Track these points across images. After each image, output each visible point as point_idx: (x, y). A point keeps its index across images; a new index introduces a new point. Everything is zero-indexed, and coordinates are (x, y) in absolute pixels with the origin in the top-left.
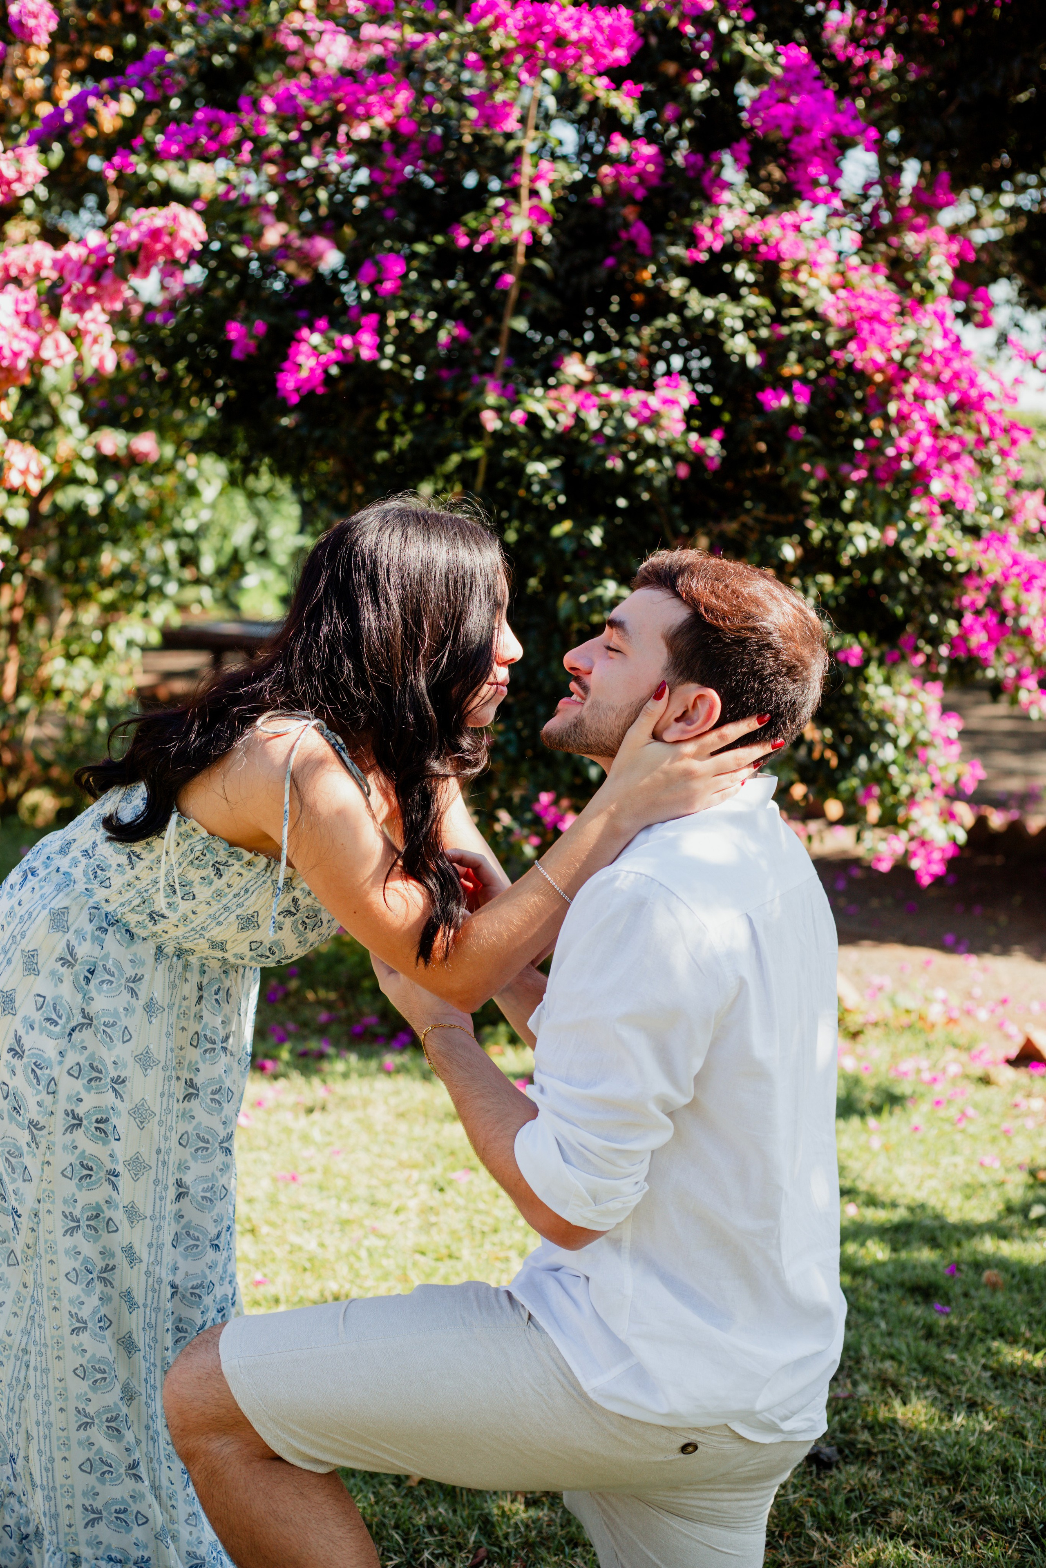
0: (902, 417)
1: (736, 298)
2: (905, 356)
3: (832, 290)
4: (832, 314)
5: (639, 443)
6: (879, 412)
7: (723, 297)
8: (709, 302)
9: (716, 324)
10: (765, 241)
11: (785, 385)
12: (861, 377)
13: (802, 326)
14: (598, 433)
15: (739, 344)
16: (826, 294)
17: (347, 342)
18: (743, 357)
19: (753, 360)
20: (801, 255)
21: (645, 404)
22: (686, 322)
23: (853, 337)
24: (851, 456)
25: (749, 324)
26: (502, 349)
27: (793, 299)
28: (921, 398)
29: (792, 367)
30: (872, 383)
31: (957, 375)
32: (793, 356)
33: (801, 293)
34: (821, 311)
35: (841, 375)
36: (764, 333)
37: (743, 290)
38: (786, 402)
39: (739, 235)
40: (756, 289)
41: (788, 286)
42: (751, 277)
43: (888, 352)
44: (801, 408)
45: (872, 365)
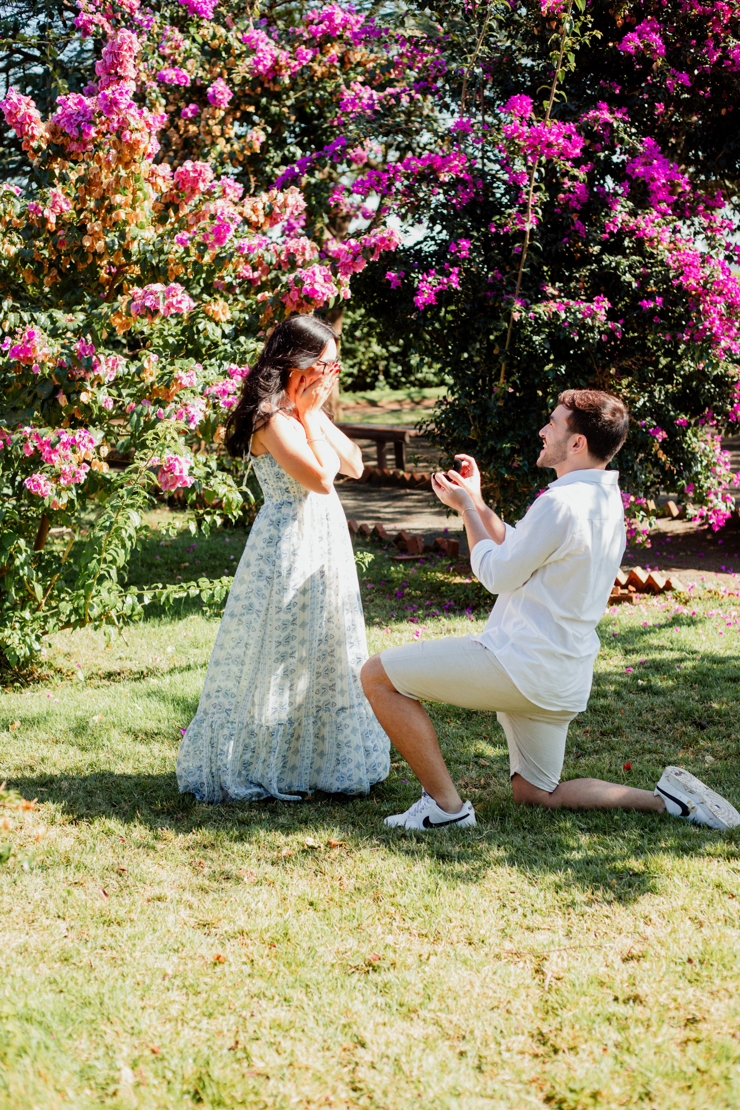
0: (706, 312)
1: (625, 256)
2: (706, 282)
3: (670, 251)
4: (671, 263)
5: (584, 326)
6: (695, 309)
7: (620, 257)
8: (611, 258)
9: (616, 268)
10: (638, 228)
11: (651, 297)
12: (687, 293)
13: (657, 269)
14: (564, 321)
15: (628, 277)
16: (667, 253)
17: (445, 281)
18: (630, 283)
19: (634, 285)
20: (656, 235)
21: (588, 308)
22: (601, 268)
23: (681, 274)
24: (682, 329)
25: (630, 267)
26: (518, 284)
27: (652, 256)
28: (714, 303)
29: (652, 288)
30: (691, 295)
31: (730, 291)
32: (652, 282)
33: (654, 252)
34: (665, 261)
35: (675, 291)
36: (638, 272)
37: (628, 252)
38: (652, 305)
39: (625, 225)
40: (633, 251)
41: (649, 249)
42: (632, 246)
43: (698, 281)
44: (659, 308)
45: (691, 287)
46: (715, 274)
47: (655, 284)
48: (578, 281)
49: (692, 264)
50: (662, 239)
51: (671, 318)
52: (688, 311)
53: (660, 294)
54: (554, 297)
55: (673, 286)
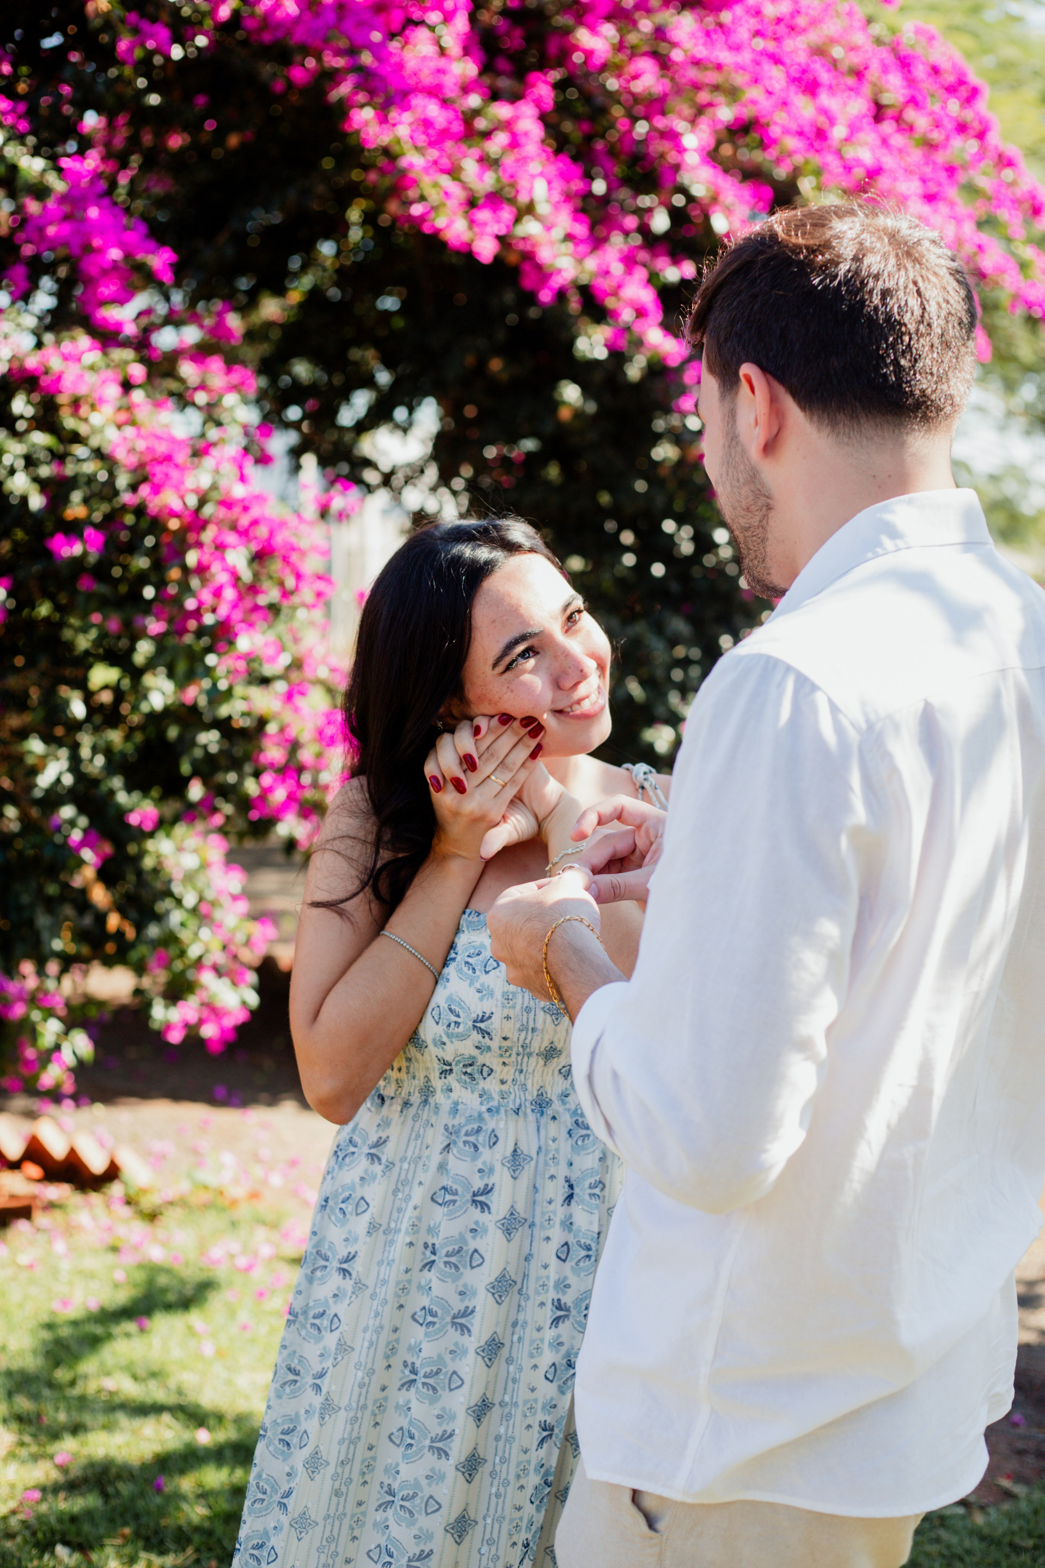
0: (202, 569)
1: (15, 434)
2: (202, 502)
3: (118, 426)
4: (121, 455)
6: (176, 561)
10: (45, 373)
11: (73, 529)
12: (156, 525)
13: (89, 467)
16: (111, 432)
18: (24, 499)
19: (36, 502)
23: (145, 480)
24: (147, 607)
25: (30, 462)
27: (76, 438)
28: (221, 547)
29: (76, 509)
30: (165, 529)
31: (255, 523)
32: (76, 496)
33: (83, 429)
34: (107, 449)
35: (129, 519)
36: (45, 471)
37: (21, 426)
38: (77, 549)
39: (16, 365)
40: (34, 424)
41: (69, 423)
42: (29, 411)
43: (182, 498)
44: (93, 557)
45: (167, 511)
46: (223, 483)
47: (86, 501)
49: (168, 458)
50: (101, 400)
51: (118, 581)
52: (159, 567)
53: (96, 526)
55: (124, 508)
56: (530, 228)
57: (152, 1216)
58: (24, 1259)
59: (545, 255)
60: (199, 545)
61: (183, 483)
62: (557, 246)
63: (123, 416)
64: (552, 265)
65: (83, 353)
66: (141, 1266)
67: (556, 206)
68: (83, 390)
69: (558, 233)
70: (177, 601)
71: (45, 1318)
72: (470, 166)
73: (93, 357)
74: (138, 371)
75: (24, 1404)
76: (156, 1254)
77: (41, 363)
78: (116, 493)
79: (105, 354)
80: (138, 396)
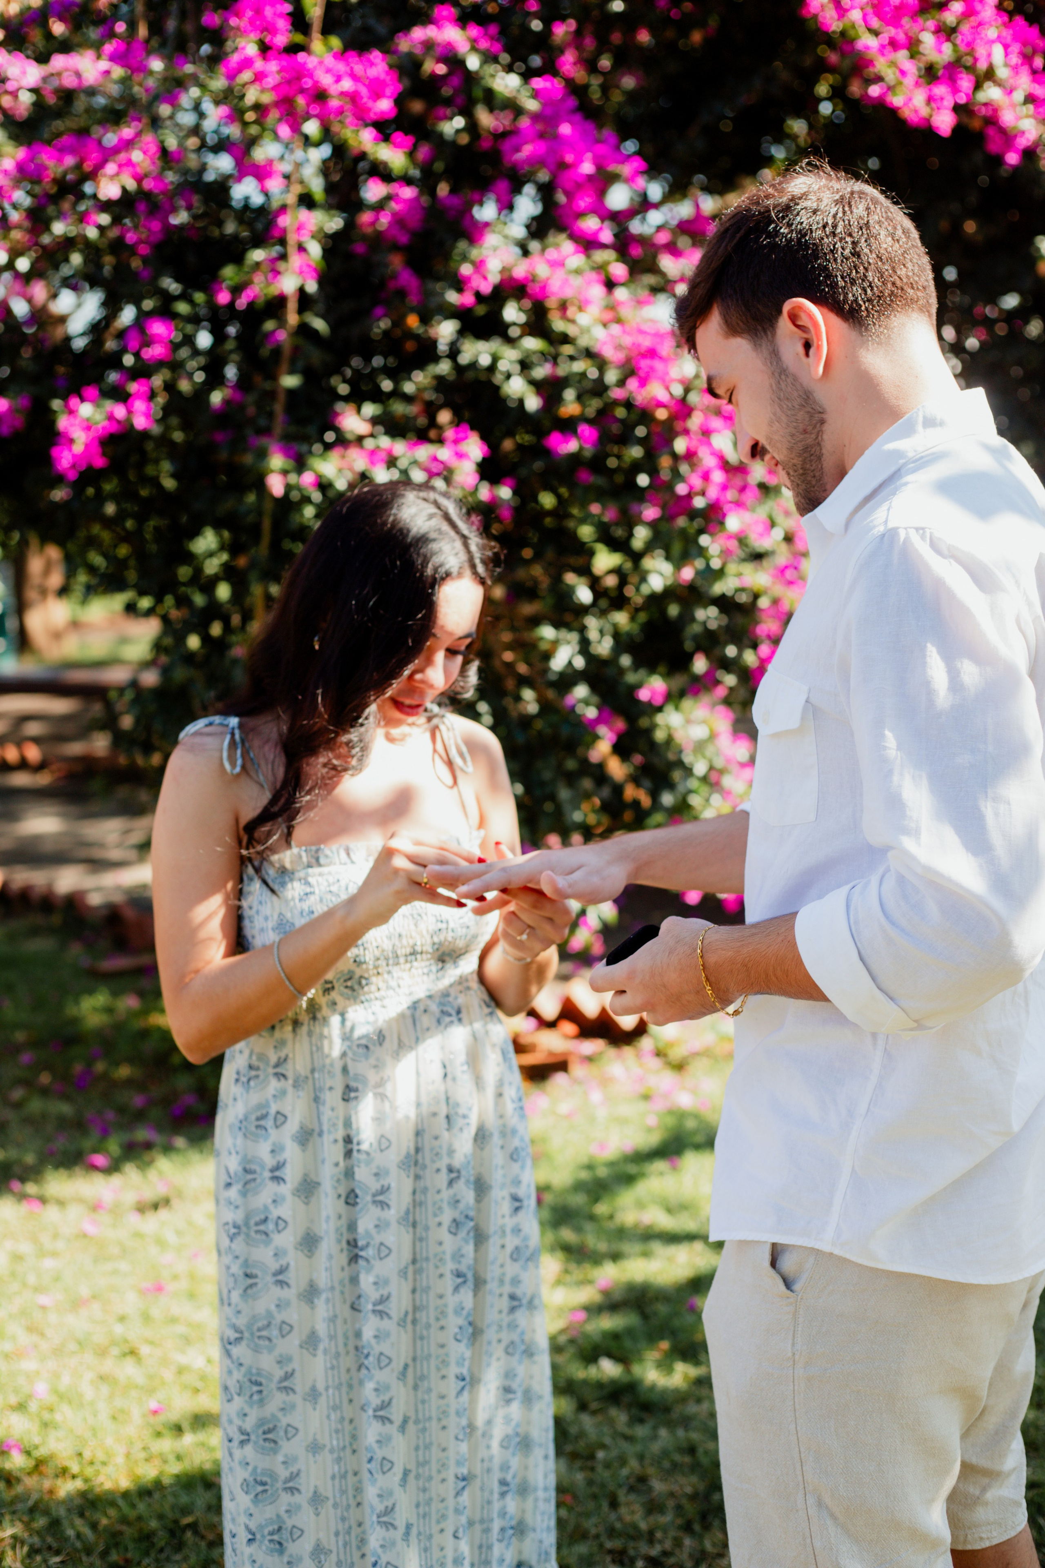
0: (690, 455)
1: (511, 341)
2: (687, 390)
3: (605, 325)
4: (609, 353)
6: (665, 450)
8: (480, 347)
9: (492, 368)
10: (533, 280)
11: (568, 426)
12: (645, 415)
13: (578, 366)
15: (516, 387)
16: (598, 330)
17: (120, 411)
18: (521, 401)
19: (533, 403)
20: (571, 293)
22: (459, 369)
23: (632, 374)
24: (641, 495)
25: (525, 365)
26: (279, 408)
27: (565, 339)
28: (706, 432)
29: (570, 405)
30: (655, 419)
32: (569, 394)
33: (571, 330)
34: (595, 349)
35: (620, 413)
36: (541, 372)
37: (514, 332)
38: (572, 446)
39: (506, 275)
40: (528, 330)
41: (558, 325)
42: (522, 318)
43: (667, 388)
44: (589, 451)
45: (654, 403)
47: (579, 398)
48: (408, 399)
49: (652, 352)
50: (587, 301)
51: (614, 471)
52: (651, 455)
53: (590, 422)
54: (360, 439)
55: (616, 403)
56: (991, 93)
57: (679, 1067)
58: (564, 1108)
59: (1007, 118)
60: (686, 432)
61: (667, 373)
62: (1018, 109)
63: (608, 316)
64: (1014, 128)
65: (568, 256)
66: (671, 1112)
67: (1015, 69)
68: (568, 293)
69: (1019, 96)
70: (669, 487)
71: (585, 1160)
72: (928, 39)
73: (576, 261)
74: (619, 270)
75: (568, 1235)
76: (685, 1100)
77: (528, 271)
78: (606, 388)
79: (588, 256)
80: (621, 294)
